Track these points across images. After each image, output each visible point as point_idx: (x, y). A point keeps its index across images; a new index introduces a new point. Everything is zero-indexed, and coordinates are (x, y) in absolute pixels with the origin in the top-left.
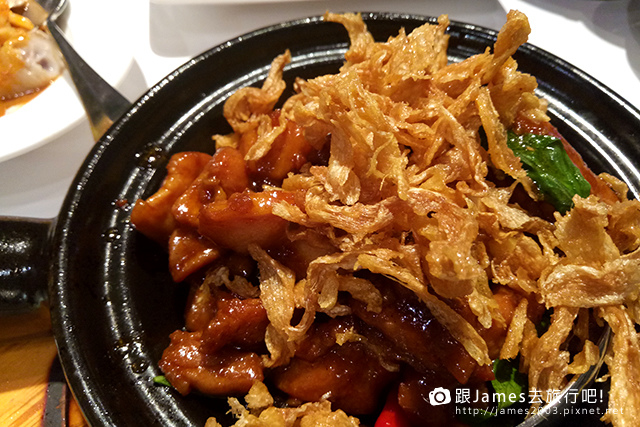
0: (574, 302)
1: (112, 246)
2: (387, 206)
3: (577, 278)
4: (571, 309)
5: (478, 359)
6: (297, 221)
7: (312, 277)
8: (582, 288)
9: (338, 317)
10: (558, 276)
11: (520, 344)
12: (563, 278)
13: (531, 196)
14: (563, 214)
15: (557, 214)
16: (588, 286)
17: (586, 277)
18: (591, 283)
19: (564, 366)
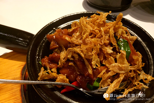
0: (115, 70)
1: (43, 41)
2: (82, 41)
3: (117, 66)
4: (114, 72)
5: (90, 72)
6: (69, 41)
7: (68, 51)
8: (118, 68)
9: (71, 60)
10: (113, 65)
11: (102, 75)
12: (114, 65)
13: (117, 50)
14: (119, 54)
15: (118, 53)
16: (119, 68)
17: (119, 66)
18: (120, 68)
19: (109, 82)
